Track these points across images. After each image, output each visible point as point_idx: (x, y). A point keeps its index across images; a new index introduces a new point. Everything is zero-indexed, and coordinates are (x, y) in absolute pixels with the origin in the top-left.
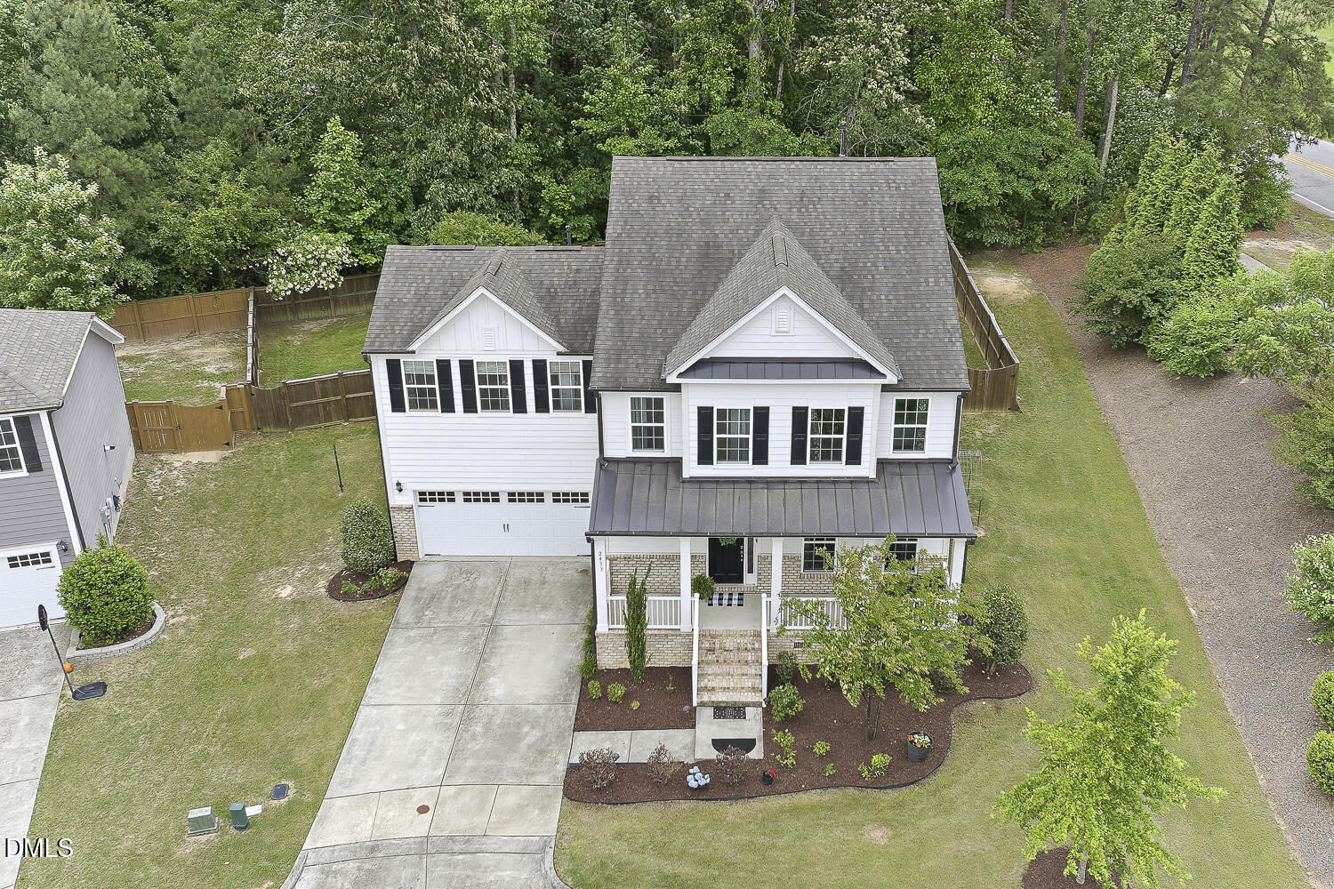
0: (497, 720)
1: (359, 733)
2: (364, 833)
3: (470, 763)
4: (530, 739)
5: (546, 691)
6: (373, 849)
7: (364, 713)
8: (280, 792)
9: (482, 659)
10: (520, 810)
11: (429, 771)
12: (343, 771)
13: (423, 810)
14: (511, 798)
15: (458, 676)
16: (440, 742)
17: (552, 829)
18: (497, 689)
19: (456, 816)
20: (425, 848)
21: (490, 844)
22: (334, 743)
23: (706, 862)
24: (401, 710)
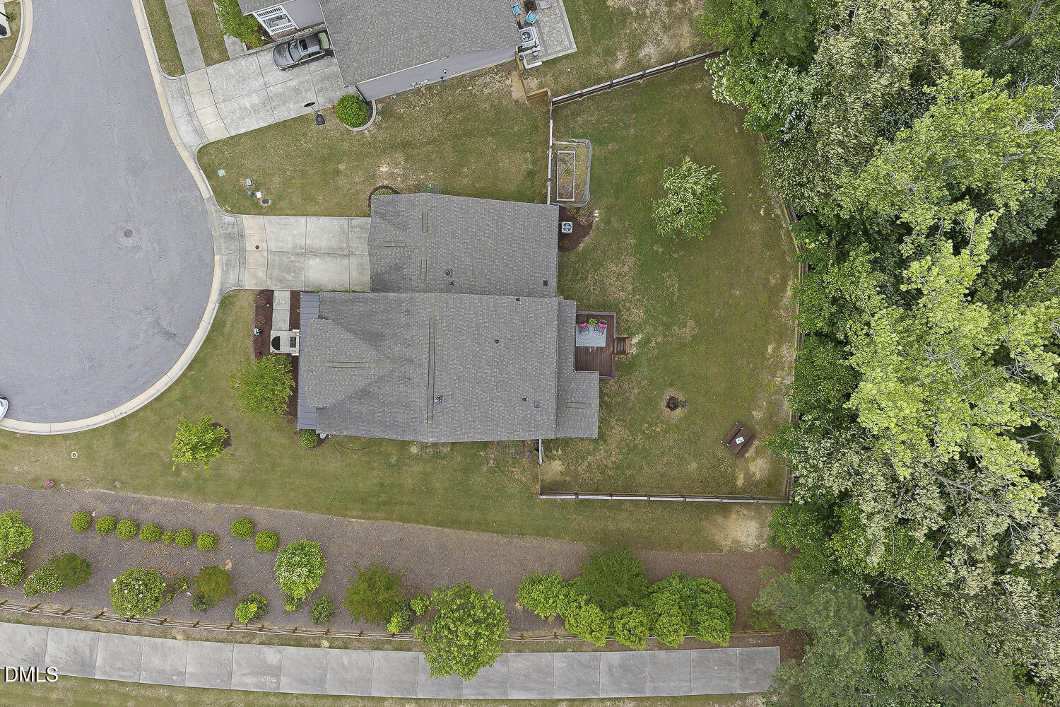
0: (297, 264)
1: (292, 219)
2: (247, 232)
3: (277, 258)
4: (287, 276)
5: (311, 279)
6: (242, 235)
7: (303, 219)
8: (265, 201)
9: (329, 254)
10: (256, 277)
11: (273, 246)
12: (275, 219)
13: (257, 247)
14: (261, 274)
15: (320, 246)
16: (287, 246)
17: (246, 288)
18: (313, 262)
19: (253, 257)
20: (242, 251)
21: (242, 270)
22: (288, 212)
23: (230, 334)
24: (303, 231)
